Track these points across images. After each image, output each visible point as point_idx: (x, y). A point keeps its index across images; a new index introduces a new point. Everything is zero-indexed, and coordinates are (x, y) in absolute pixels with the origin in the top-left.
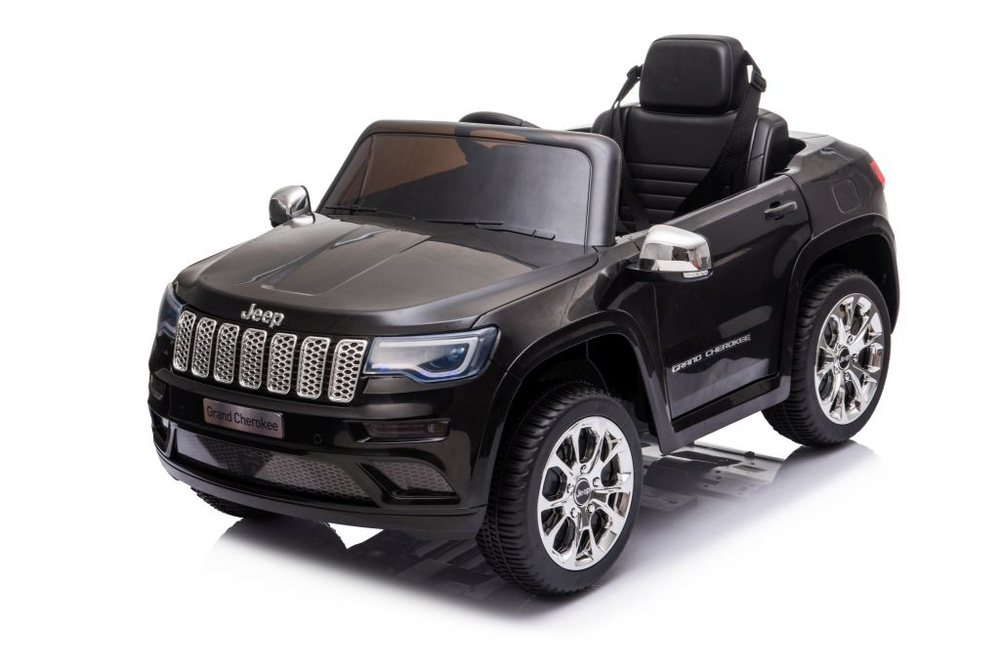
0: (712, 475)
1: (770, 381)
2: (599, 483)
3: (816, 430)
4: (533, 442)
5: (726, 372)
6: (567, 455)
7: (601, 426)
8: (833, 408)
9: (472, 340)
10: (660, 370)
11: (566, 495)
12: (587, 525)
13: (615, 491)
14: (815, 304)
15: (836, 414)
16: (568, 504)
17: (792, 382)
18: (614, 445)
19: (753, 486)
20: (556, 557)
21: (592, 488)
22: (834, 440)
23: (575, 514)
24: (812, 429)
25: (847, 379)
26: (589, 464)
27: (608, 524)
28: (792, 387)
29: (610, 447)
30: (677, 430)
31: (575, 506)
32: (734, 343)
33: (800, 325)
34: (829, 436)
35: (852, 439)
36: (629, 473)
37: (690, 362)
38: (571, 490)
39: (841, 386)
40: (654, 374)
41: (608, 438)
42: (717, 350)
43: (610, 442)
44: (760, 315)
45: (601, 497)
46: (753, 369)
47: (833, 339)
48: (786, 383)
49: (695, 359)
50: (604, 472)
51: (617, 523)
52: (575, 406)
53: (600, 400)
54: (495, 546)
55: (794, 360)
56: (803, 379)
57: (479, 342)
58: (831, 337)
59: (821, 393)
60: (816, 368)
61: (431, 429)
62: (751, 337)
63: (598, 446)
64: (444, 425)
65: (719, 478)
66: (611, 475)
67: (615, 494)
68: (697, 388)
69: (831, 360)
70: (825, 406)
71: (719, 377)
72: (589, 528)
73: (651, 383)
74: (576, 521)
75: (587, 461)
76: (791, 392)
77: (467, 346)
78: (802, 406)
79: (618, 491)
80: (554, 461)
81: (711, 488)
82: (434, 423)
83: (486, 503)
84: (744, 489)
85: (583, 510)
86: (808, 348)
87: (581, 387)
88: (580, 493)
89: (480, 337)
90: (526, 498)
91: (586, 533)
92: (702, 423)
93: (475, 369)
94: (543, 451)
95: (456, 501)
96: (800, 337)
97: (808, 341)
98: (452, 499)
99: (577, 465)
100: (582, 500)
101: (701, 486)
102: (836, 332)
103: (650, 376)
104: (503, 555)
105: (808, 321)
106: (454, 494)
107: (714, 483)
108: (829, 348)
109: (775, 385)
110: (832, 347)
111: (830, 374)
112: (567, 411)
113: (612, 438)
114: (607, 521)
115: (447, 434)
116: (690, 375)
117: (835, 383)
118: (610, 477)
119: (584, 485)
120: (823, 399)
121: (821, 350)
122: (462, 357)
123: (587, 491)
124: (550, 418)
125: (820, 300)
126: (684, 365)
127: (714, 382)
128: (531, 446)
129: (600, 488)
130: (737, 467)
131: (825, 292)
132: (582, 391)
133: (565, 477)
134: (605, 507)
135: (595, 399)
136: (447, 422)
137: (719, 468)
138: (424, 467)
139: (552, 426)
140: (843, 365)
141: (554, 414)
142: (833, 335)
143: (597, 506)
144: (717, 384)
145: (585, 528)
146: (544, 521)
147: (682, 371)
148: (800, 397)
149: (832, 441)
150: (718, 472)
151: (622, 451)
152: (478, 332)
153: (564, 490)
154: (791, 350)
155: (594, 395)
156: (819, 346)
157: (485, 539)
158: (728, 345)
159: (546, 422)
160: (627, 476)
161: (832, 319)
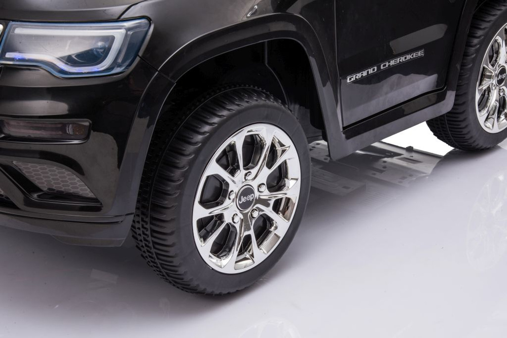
0: (378, 165)
1: (438, 94)
2: (264, 189)
3: (472, 137)
4: (191, 148)
5: (398, 85)
6: (229, 162)
7: (268, 133)
8: (487, 119)
9: (118, 33)
10: (335, 80)
11: (227, 202)
12: (249, 229)
13: (280, 196)
14: (484, 25)
15: (489, 124)
16: (230, 210)
17: (456, 95)
18: (283, 151)
19: (411, 175)
20: (213, 262)
21: (257, 194)
22: (484, 146)
23: (237, 219)
24: (467, 137)
25: (501, 94)
26: (254, 171)
27: (273, 228)
28: (456, 100)
29: (279, 153)
30: (348, 138)
31: (238, 212)
32: (409, 57)
33: (469, 45)
34: (481, 143)
35: (499, 145)
36: (297, 179)
37: (365, 73)
38: (233, 196)
39: (496, 100)
40: (329, 84)
41: (277, 145)
42: (392, 63)
43: (279, 149)
44: (435, 32)
45: (265, 203)
46: (424, 83)
47: (494, 59)
48: (451, 97)
49: (371, 71)
50: (270, 177)
51: (281, 225)
52: (239, 112)
53: (269, 107)
54: (145, 240)
55: (460, 76)
56: (465, 93)
57: (126, 35)
58: (493, 56)
59: (479, 105)
60: (478, 83)
61: (70, 130)
62: (425, 52)
63: (266, 151)
64: (85, 126)
65: (385, 167)
66: (277, 181)
67: (282, 199)
68: (370, 98)
69: (490, 77)
70: (481, 116)
71: (392, 89)
72: (251, 232)
73: (325, 92)
74: (237, 226)
75: (253, 168)
76: (455, 104)
77: (111, 39)
78: (462, 117)
79: (284, 196)
80: (214, 168)
81: (378, 176)
82: (73, 123)
83: (134, 211)
84: (404, 178)
85: (245, 215)
86: (473, 66)
87: (250, 94)
88: (243, 200)
89: (128, 29)
90: (181, 195)
91: (248, 238)
92: (372, 131)
93: (119, 66)
94: (201, 158)
95: (98, 209)
96: (468, 56)
97: (474, 60)
98: (93, 206)
99: (241, 173)
100: (245, 206)
101: (370, 173)
102: (498, 53)
103: (324, 85)
104: (153, 250)
105: (476, 41)
106: (95, 200)
107: (381, 171)
108: (490, 66)
109: (441, 97)
110: (493, 65)
111: (489, 90)
112: (229, 118)
113: (282, 145)
114: (271, 225)
115: (87, 137)
116: (364, 86)
117: (491, 98)
118: (278, 183)
119: (248, 191)
120: (480, 111)
121: (484, 68)
122: (106, 51)
123: (250, 198)
124: (211, 124)
125: (489, 22)
126: (359, 76)
127: (387, 93)
128: (188, 153)
129: (265, 193)
130: (399, 159)
131: (494, 15)
132: (250, 97)
133: (227, 184)
134: (269, 211)
135: (264, 106)
136: (87, 124)
137: (385, 159)
138: (55, 168)
139: (212, 133)
140: (500, 82)
141: (216, 120)
142: (495, 55)
143: (260, 210)
144: (390, 95)
145: (247, 233)
146: (199, 230)
147: (356, 81)
148: (461, 109)
149: (483, 148)
150: (385, 162)
151: (291, 158)
152: (128, 24)
153: (225, 197)
154: (458, 67)
155: (262, 101)
156: (483, 65)
157: (137, 231)
158: (402, 59)
159: (207, 128)
160: (294, 181)
161: (496, 41)
